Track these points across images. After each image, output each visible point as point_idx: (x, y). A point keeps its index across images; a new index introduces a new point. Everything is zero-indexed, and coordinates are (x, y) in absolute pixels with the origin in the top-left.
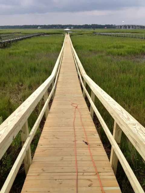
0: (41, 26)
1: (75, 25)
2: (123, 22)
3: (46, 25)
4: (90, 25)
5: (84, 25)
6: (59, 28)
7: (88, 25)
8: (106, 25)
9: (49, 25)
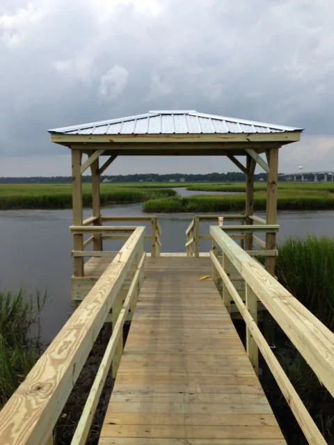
0: (111, 178)
1: (188, 174)
2: (300, 167)
3: (123, 175)
4: (223, 174)
5: (209, 175)
6: (151, 181)
7: (220, 173)
9: (130, 176)
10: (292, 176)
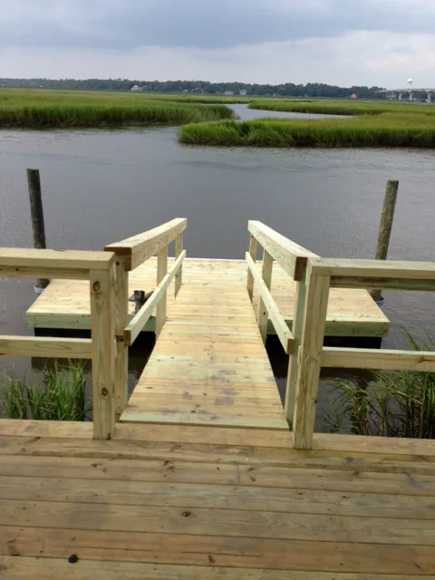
0: (143, 84)
2: (410, 80)
3: (160, 81)
4: (301, 86)
5: (282, 86)
6: (199, 92)
7: (296, 84)
8: (354, 88)
9: (169, 83)
10: (397, 93)
